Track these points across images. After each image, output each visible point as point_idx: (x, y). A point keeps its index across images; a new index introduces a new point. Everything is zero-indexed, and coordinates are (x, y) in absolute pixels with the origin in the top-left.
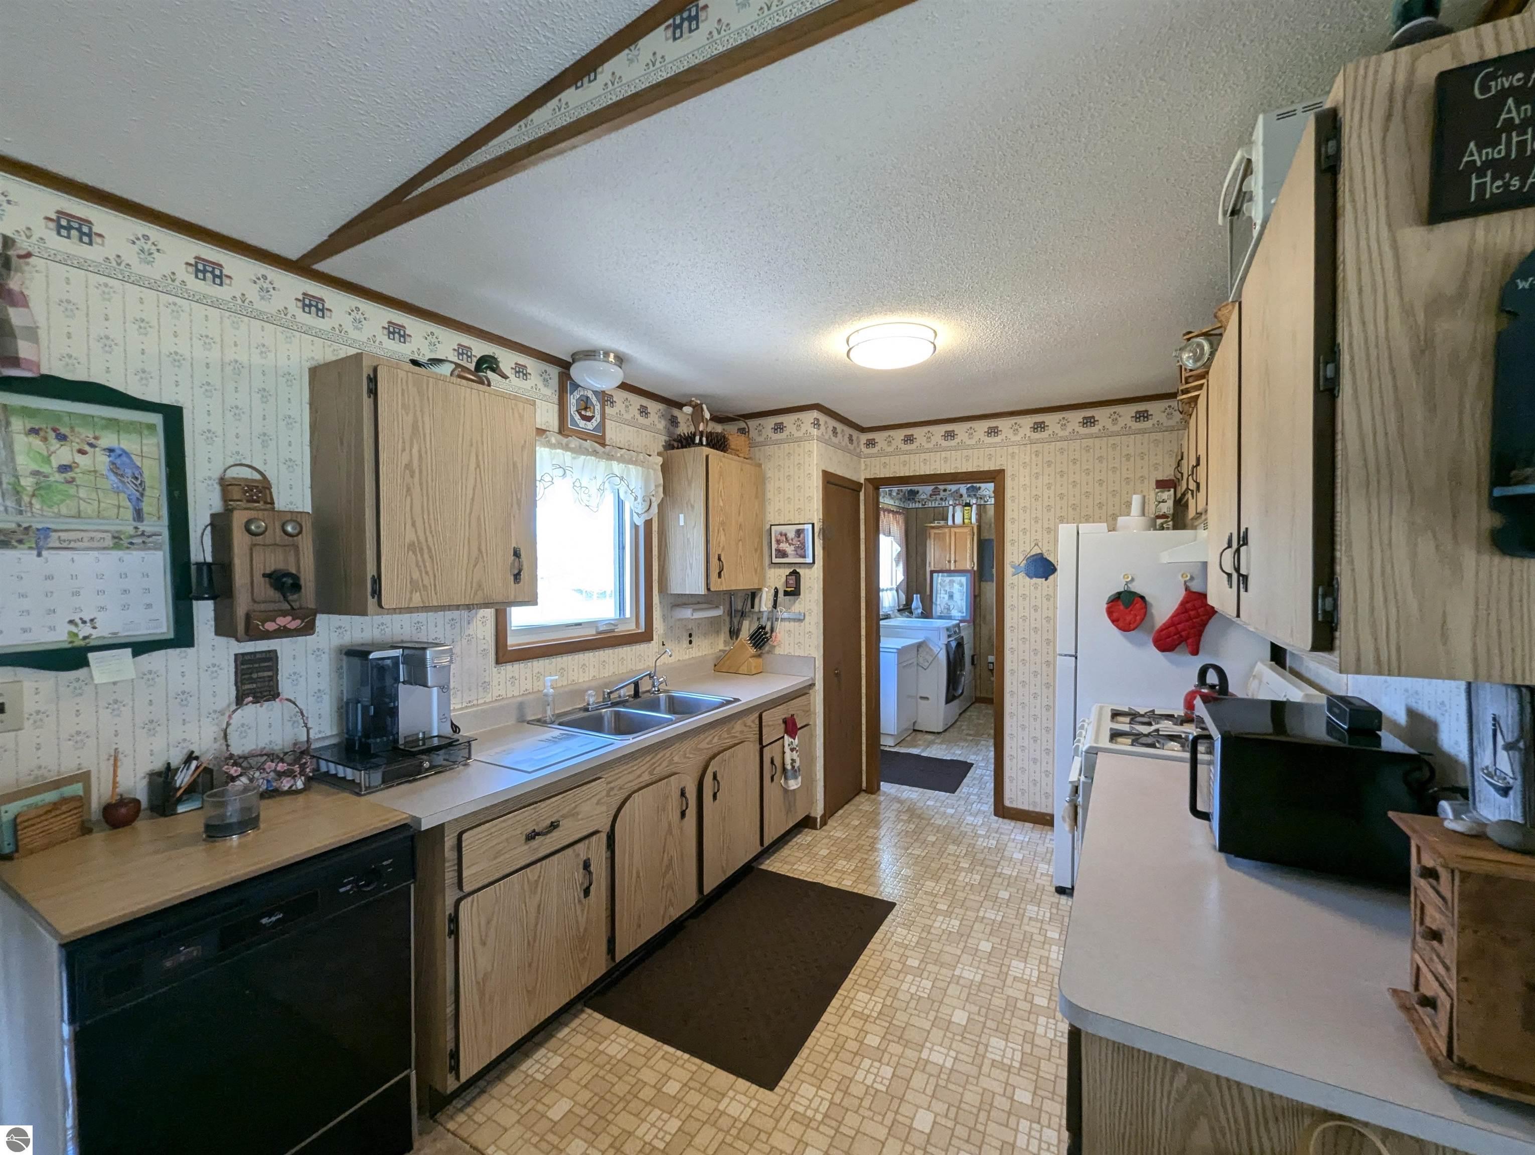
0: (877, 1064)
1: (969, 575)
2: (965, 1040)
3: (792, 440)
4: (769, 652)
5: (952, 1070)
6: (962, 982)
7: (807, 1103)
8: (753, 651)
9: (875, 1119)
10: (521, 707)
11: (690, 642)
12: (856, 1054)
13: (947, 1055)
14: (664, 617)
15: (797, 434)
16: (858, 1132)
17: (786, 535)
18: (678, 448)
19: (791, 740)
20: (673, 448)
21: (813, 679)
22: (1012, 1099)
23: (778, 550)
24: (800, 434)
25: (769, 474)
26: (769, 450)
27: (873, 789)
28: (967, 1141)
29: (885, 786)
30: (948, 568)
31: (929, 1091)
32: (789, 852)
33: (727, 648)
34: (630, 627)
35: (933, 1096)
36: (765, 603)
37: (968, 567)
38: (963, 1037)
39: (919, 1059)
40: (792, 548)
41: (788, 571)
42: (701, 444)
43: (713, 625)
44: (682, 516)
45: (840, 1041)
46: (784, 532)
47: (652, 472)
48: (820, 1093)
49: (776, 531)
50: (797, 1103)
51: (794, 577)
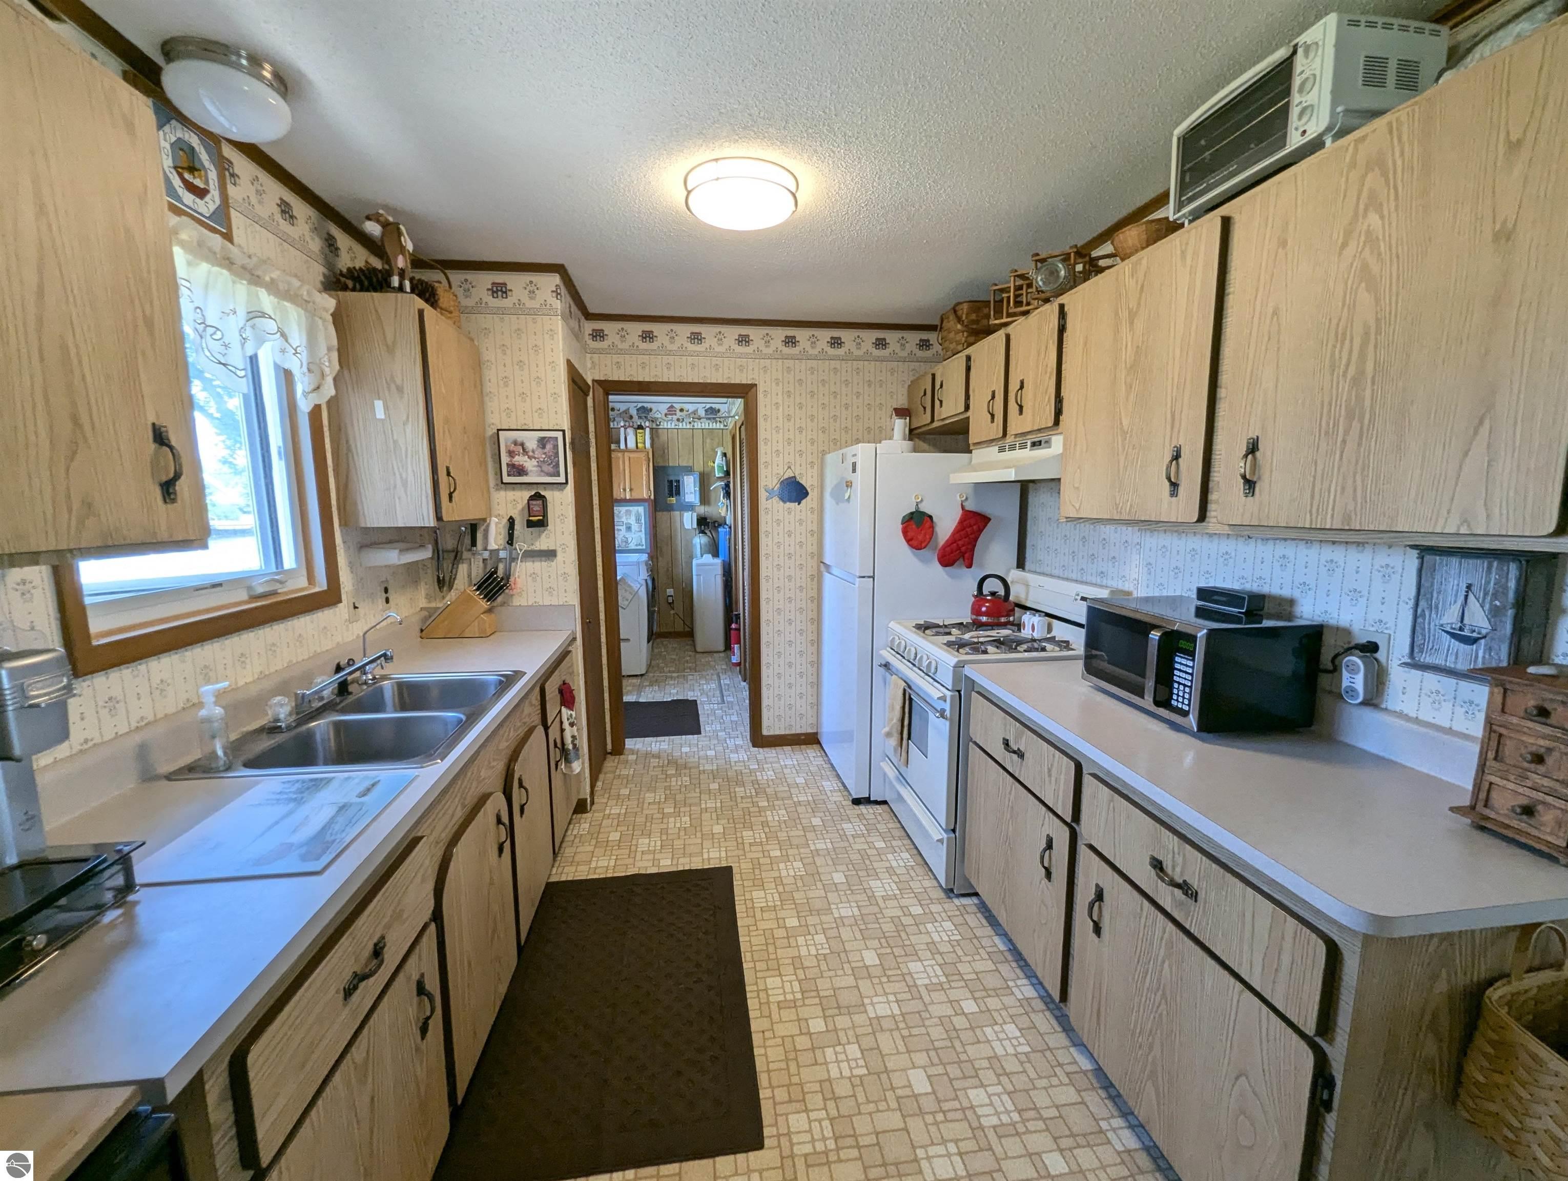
0: (839, 1049)
1: (646, 504)
2: (891, 979)
3: (519, 310)
4: (503, 604)
5: (902, 1015)
6: (846, 922)
7: (807, 1137)
8: (484, 604)
9: (881, 1108)
10: (143, 753)
11: (387, 601)
12: (813, 1049)
13: (888, 1002)
14: (351, 565)
15: (529, 304)
16: (877, 1134)
17: (522, 445)
18: (354, 290)
19: (570, 712)
20: (345, 288)
21: (574, 633)
22: (963, 1013)
23: (511, 466)
24: (535, 304)
25: (488, 355)
26: (486, 321)
27: (618, 750)
28: (965, 1077)
29: (630, 743)
30: (622, 496)
31: (902, 1049)
32: (573, 850)
33: (433, 605)
34: (299, 585)
35: (908, 1052)
36: (495, 537)
37: (645, 496)
38: (888, 977)
39: (870, 1019)
40: (534, 462)
41: (527, 494)
42: (401, 289)
43: (412, 573)
44: (379, 405)
45: (789, 1046)
46: (519, 440)
47: (320, 322)
48: (813, 1115)
49: (506, 440)
50: (799, 1143)
51: (540, 502)
